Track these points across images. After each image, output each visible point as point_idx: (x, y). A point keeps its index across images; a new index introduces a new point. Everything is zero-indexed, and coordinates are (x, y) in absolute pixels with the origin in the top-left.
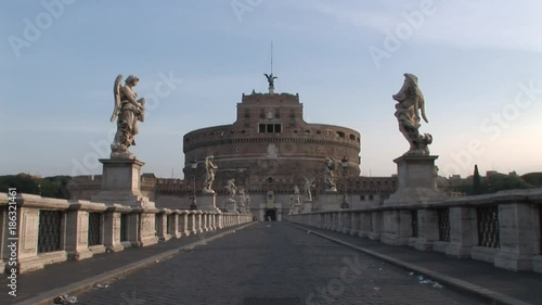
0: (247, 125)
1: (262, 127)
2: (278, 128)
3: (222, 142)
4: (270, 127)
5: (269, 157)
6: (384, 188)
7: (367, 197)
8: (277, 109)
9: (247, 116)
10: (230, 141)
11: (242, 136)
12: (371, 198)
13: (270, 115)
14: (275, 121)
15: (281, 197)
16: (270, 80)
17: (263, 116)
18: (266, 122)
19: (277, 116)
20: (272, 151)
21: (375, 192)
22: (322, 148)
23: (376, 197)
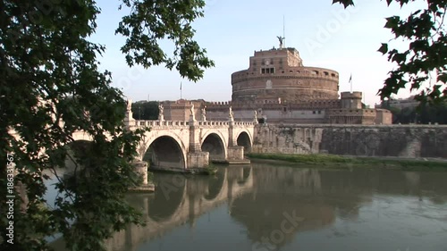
0: (255, 70)
1: (263, 70)
2: (272, 69)
3: (243, 80)
4: (268, 69)
5: (267, 88)
6: (327, 106)
7: (317, 112)
8: (272, 59)
9: (255, 64)
10: (247, 80)
11: (252, 76)
12: (319, 112)
13: (267, 63)
14: (271, 66)
15: (266, 112)
16: (281, 40)
17: (263, 64)
18: (265, 67)
19: (272, 63)
20: (269, 85)
21: (322, 109)
22: (301, 82)
23: (323, 112)
